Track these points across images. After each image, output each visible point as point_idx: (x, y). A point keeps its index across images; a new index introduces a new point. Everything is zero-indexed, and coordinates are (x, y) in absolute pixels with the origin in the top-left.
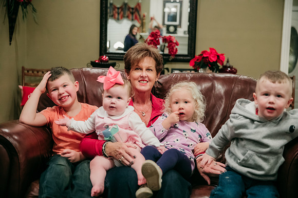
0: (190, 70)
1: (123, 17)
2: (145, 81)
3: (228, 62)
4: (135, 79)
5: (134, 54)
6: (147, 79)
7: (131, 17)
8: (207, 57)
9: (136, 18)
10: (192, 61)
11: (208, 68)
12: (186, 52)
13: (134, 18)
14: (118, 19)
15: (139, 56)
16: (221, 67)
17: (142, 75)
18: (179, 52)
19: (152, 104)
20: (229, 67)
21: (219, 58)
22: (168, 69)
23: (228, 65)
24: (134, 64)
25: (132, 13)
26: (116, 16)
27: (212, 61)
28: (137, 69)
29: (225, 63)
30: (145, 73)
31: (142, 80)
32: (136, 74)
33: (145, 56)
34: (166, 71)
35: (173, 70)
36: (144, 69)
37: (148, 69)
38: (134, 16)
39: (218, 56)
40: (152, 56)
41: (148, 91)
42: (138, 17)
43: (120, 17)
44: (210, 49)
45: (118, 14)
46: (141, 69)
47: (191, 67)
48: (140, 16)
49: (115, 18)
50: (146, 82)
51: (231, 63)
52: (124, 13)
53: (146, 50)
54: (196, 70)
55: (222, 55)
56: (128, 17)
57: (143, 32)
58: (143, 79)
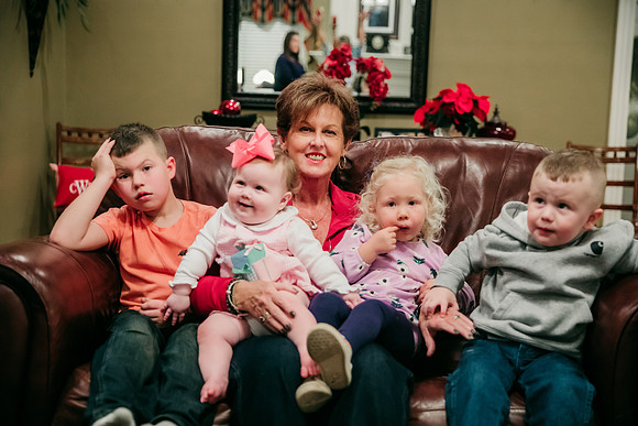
0: (416, 131)
1: (273, 16)
2: (320, 154)
3: (496, 113)
4: (298, 151)
5: (298, 96)
6: (323, 152)
7: (290, 17)
8: (452, 104)
9: (301, 18)
10: (420, 113)
11: (453, 126)
12: (406, 93)
13: (297, 18)
14: (263, 21)
15: (310, 102)
16: (481, 125)
17: (313, 143)
18: (391, 93)
19: (332, 203)
20: (499, 125)
21: (478, 105)
22: (367, 129)
23: (497, 120)
24: (296, 118)
25: (293, 9)
26: (259, 13)
27: (461, 113)
28: (302, 129)
29: (490, 117)
30: (319, 139)
31: (312, 154)
32: (301, 139)
33: (322, 103)
34: (363, 133)
35: (378, 131)
36: (319, 131)
37: (326, 131)
38: (297, 13)
39: (475, 101)
40: (336, 104)
41: (325, 176)
42: (305, 16)
43: (266, 16)
44: (459, 85)
45: (263, 10)
46: (313, 130)
47: (417, 126)
48: (309, 13)
49: (256, 18)
50: (321, 157)
51: (503, 117)
52: (276, 9)
53: (324, 90)
54: (428, 132)
55: (485, 98)
56: (283, 16)
57: (315, 48)
58: (315, 151)
